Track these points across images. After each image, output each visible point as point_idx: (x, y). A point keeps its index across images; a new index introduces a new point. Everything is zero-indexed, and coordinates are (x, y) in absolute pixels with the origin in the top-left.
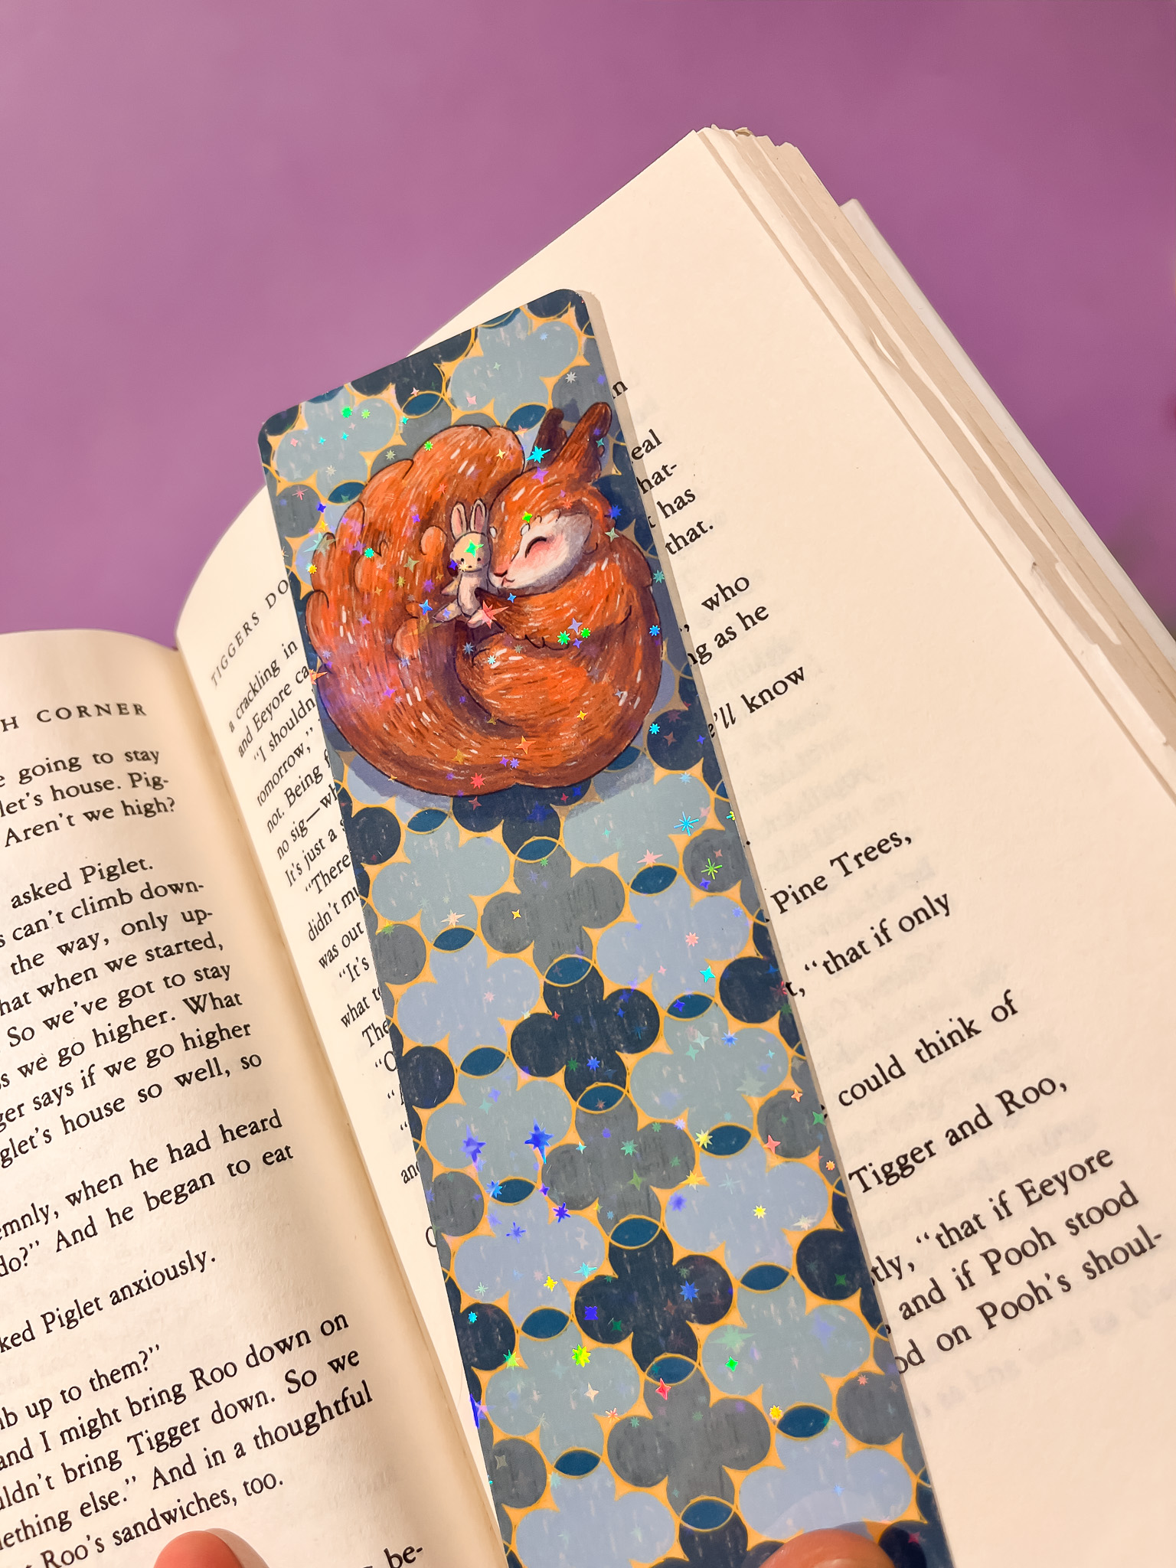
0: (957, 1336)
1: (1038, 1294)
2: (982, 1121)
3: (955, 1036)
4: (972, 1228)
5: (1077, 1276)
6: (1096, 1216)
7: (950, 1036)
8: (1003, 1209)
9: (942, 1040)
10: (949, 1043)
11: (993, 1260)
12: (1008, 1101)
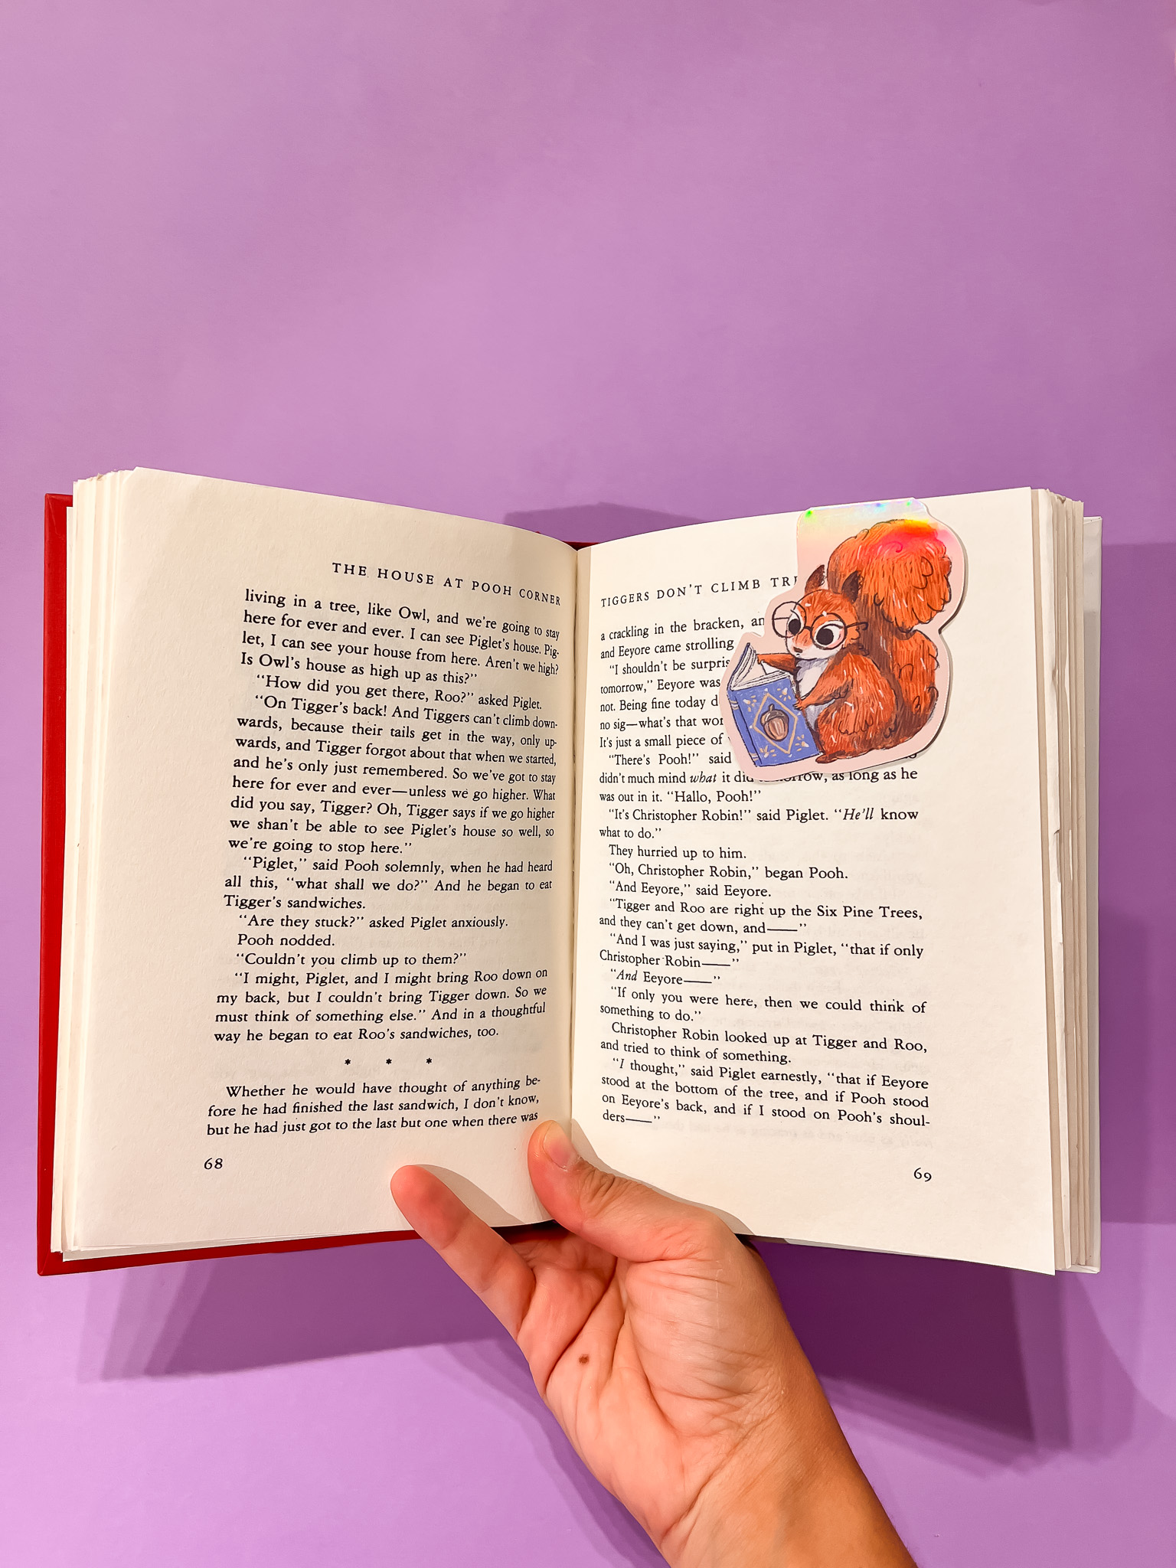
0: (824, 1115)
1: (866, 1117)
2: (884, 1045)
3: (892, 1008)
4: (853, 1081)
5: (886, 1119)
6: (907, 1103)
7: (889, 1006)
8: (871, 1081)
9: (885, 1005)
10: (887, 1008)
11: (855, 1097)
12: (898, 1044)
